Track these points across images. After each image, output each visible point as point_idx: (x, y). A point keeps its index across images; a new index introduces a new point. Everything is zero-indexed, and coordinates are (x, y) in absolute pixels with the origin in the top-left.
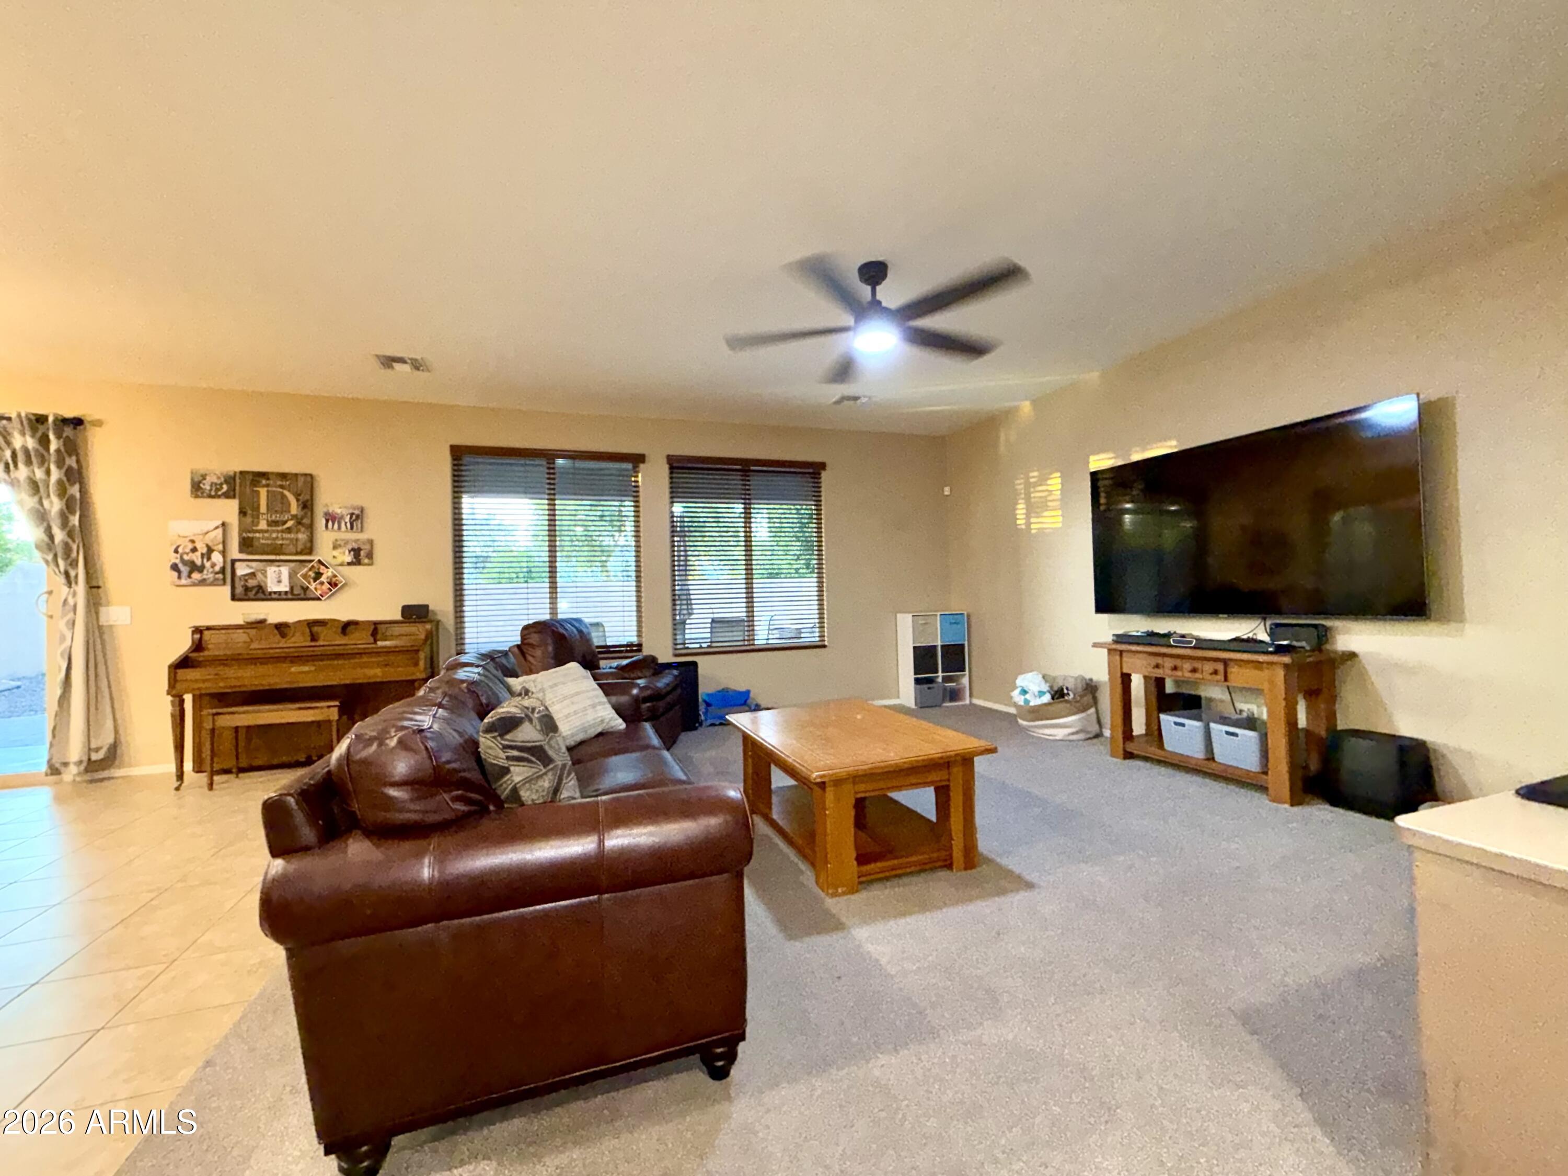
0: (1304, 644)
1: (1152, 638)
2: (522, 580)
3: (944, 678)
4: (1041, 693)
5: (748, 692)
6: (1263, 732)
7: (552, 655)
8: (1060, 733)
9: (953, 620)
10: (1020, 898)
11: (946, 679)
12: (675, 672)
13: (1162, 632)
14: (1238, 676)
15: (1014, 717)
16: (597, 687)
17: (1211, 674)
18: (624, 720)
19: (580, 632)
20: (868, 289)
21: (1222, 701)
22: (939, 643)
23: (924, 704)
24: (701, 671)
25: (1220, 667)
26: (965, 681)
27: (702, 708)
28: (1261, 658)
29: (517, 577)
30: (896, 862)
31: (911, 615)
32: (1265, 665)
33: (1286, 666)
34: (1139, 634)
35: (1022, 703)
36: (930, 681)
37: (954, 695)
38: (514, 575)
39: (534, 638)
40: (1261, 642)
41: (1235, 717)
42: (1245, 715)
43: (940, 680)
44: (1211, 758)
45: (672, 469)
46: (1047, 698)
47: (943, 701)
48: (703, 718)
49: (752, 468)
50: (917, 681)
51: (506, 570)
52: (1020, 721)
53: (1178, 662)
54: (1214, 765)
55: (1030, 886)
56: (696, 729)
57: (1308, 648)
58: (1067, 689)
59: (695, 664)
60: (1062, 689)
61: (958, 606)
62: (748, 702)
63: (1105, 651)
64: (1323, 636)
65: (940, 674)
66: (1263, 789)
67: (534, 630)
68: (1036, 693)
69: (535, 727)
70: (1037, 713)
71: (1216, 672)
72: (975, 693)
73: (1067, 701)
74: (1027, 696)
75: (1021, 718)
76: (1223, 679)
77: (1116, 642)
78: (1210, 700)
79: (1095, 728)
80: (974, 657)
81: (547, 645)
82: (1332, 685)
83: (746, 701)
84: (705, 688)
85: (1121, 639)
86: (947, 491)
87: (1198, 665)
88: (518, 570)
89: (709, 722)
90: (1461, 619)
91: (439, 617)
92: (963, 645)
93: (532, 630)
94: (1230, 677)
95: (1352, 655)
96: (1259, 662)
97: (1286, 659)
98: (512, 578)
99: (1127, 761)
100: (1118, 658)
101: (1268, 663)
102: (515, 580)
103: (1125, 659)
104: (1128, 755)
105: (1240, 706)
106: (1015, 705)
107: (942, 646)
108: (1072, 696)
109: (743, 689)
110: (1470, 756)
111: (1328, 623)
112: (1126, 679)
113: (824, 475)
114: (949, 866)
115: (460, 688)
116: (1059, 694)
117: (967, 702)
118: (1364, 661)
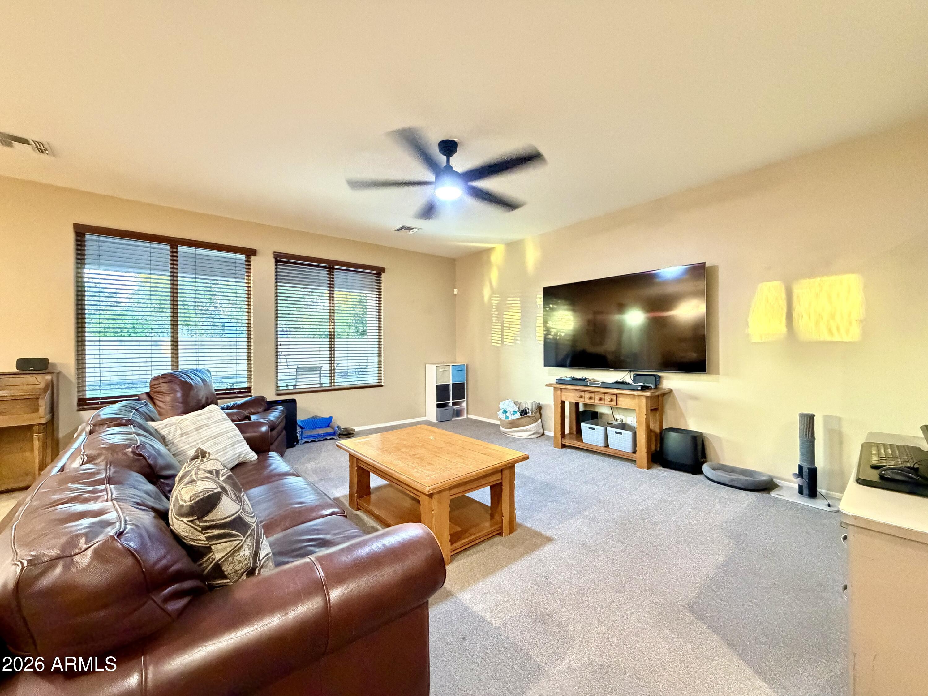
0: (650, 385)
1: (574, 380)
2: (126, 334)
3: (453, 403)
4: (515, 412)
5: (331, 418)
6: (634, 431)
7: (180, 400)
8: (525, 435)
9: (460, 369)
10: (547, 549)
11: (454, 404)
12: (281, 408)
13: (578, 378)
14: (624, 402)
15: (498, 426)
16: (235, 427)
17: (610, 401)
18: (256, 453)
19: (203, 381)
20: (444, 158)
21: (607, 414)
22: (451, 383)
23: (442, 420)
24: (298, 405)
25: (614, 398)
26: (464, 404)
27: (299, 430)
28: (635, 393)
29: (121, 332)
30: (473, 537)
31: (434, 366)
32: (636, 397)
33: (647, 397)
34: (568, 379)
35: (504, 419)
36: (445, 405)
37: (458, 413)
38: (119, 330)
39: (164, 387)
40: (629, 384)
41: (615, 423)
42: (619, 422)
43: (451, 404)
44: (607, 446)
45: (277, 261)
46: (518, 415)
47: (453, 417)
48: (299, 438)
49: (336, 267)
50: (439, 406)
51: (111, 326)
52: (501, 428)
53: (592, 395)
54: (609, 450)
55: (549, 540)
56: (294, 446)
57: (653, 387)
58: (528, 409)
59: (294, 401)
60: (526, 409)
61: (461, 360)
62: (331, 424)
63: (552, 389)
64: (658, 380)
65: (451, 401)
66: (634, 461)
67: (163, 380)
68: (512, 412)
69: (231, 498)
70: (513, 424)
71: (612, 400)
72: (469, 411)
73: (529, 417)
74: (507, 414)
75: (503, 427)
76: (615, 404)
77: (557, 383)
78: (602, 414)
79: (541, 431)
80: (469, 391)
81: (175, 391)
82: (663, 407)
83: (329, 424)
84: (301, 417)
85: (560, 381)
86: (456, 291)
87: (603, 397)
88: (122, 326)
89: (304, 440)
90: (718, 373)
91: (59, 369)
92: (464, 383)
93: (161, 381)
94: (618, 402)
95: (671, 391)
96: (634, 395)
97: (648, 394)
98: (116, 332)
99: (563, 449)
100: (559, 392)
101: (638, 395)
102: (120, 334)
103: (563, 393)
104: (563, 446)
105: (617, 416)
106: (500, 420)
107: (452, 384)
108: (530, 413)
109: (328, 416)
110: (719, 439)
111: (659, 374)
112: (563, 403)
113: (383, 275)
114: (500, 534)
115: (125, 454)
116: (524, 413)
117: (465, 417)
118: (675, 393)
